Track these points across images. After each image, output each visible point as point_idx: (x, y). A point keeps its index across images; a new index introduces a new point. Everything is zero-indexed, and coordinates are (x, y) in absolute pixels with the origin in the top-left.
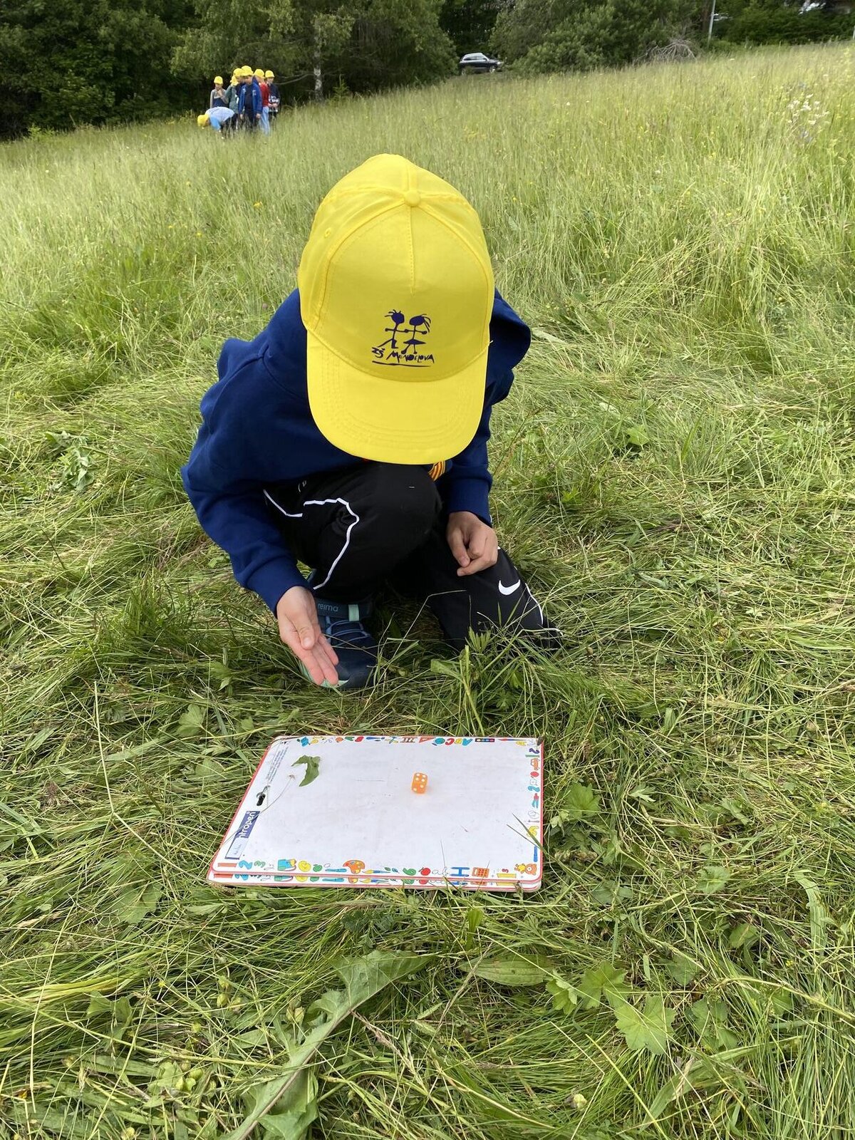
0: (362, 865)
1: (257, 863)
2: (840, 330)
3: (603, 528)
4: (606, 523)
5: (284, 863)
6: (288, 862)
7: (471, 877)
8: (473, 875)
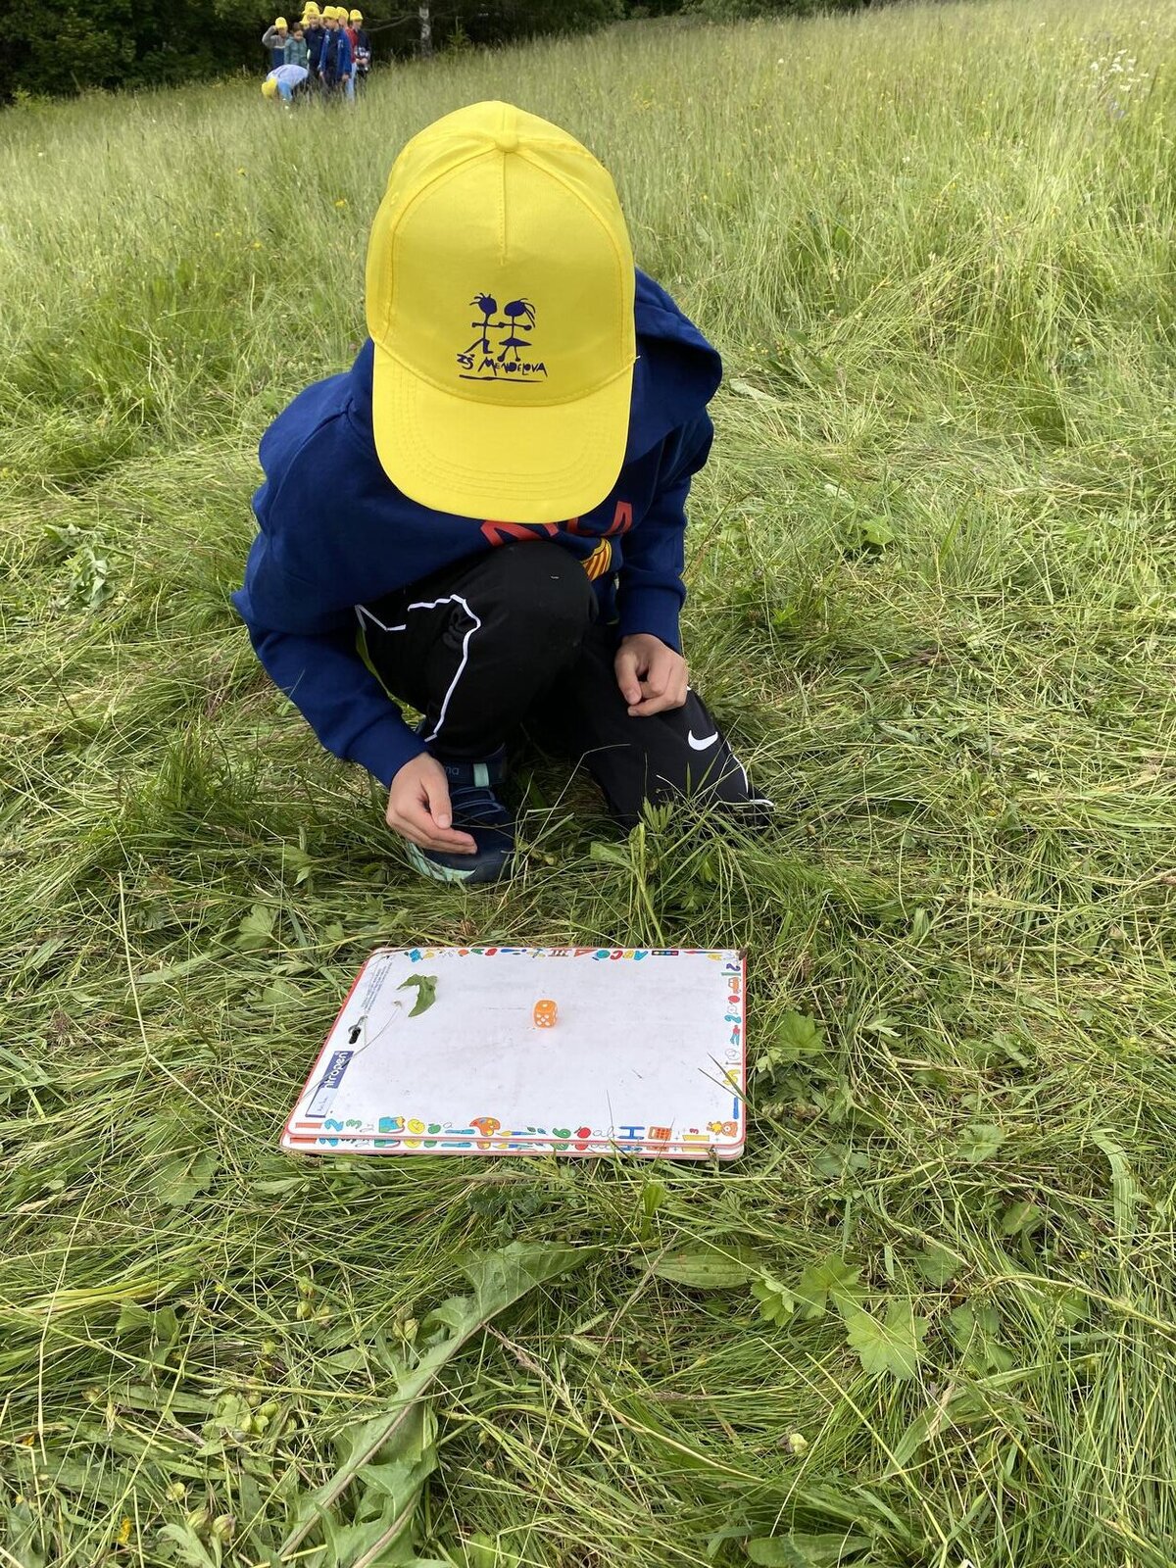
0: (496, 1125)
1: (351, 1123)
2: (1160, 384)
3: (829, 660)
4: (834, 653)
5: (387, 1123)
6: (393, 1121)
7: (646, 1140)
8: (650, 1137)
